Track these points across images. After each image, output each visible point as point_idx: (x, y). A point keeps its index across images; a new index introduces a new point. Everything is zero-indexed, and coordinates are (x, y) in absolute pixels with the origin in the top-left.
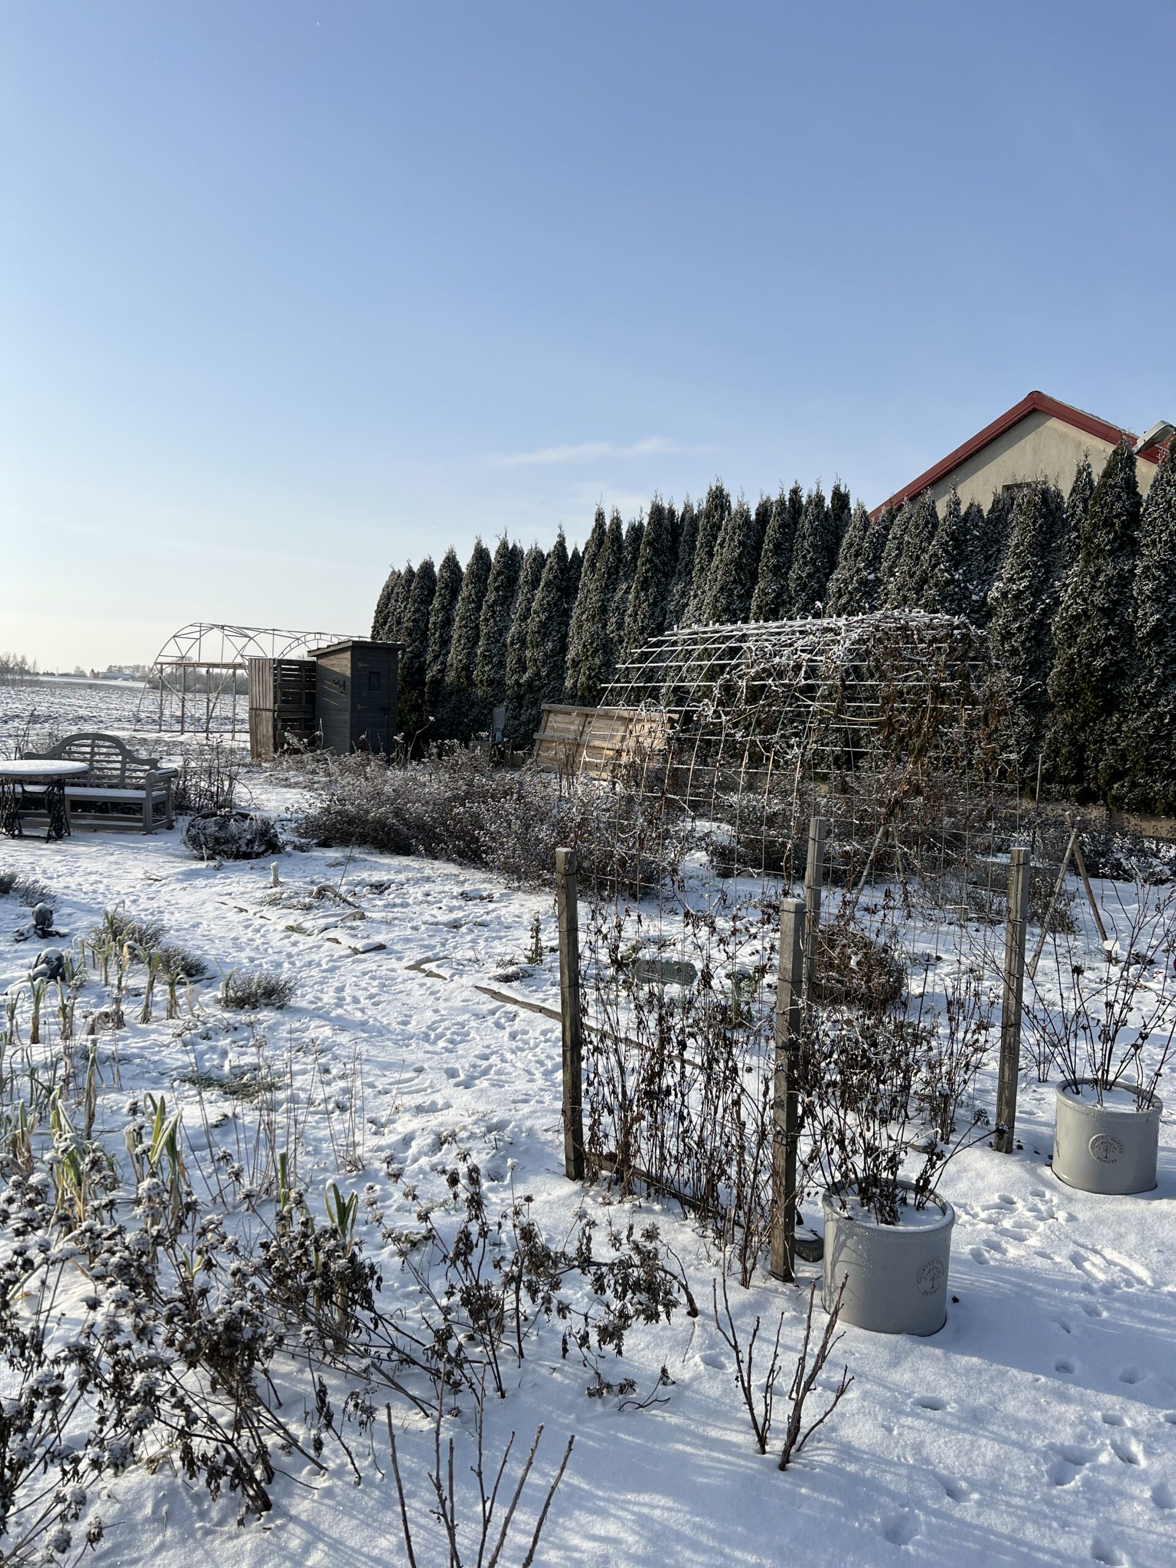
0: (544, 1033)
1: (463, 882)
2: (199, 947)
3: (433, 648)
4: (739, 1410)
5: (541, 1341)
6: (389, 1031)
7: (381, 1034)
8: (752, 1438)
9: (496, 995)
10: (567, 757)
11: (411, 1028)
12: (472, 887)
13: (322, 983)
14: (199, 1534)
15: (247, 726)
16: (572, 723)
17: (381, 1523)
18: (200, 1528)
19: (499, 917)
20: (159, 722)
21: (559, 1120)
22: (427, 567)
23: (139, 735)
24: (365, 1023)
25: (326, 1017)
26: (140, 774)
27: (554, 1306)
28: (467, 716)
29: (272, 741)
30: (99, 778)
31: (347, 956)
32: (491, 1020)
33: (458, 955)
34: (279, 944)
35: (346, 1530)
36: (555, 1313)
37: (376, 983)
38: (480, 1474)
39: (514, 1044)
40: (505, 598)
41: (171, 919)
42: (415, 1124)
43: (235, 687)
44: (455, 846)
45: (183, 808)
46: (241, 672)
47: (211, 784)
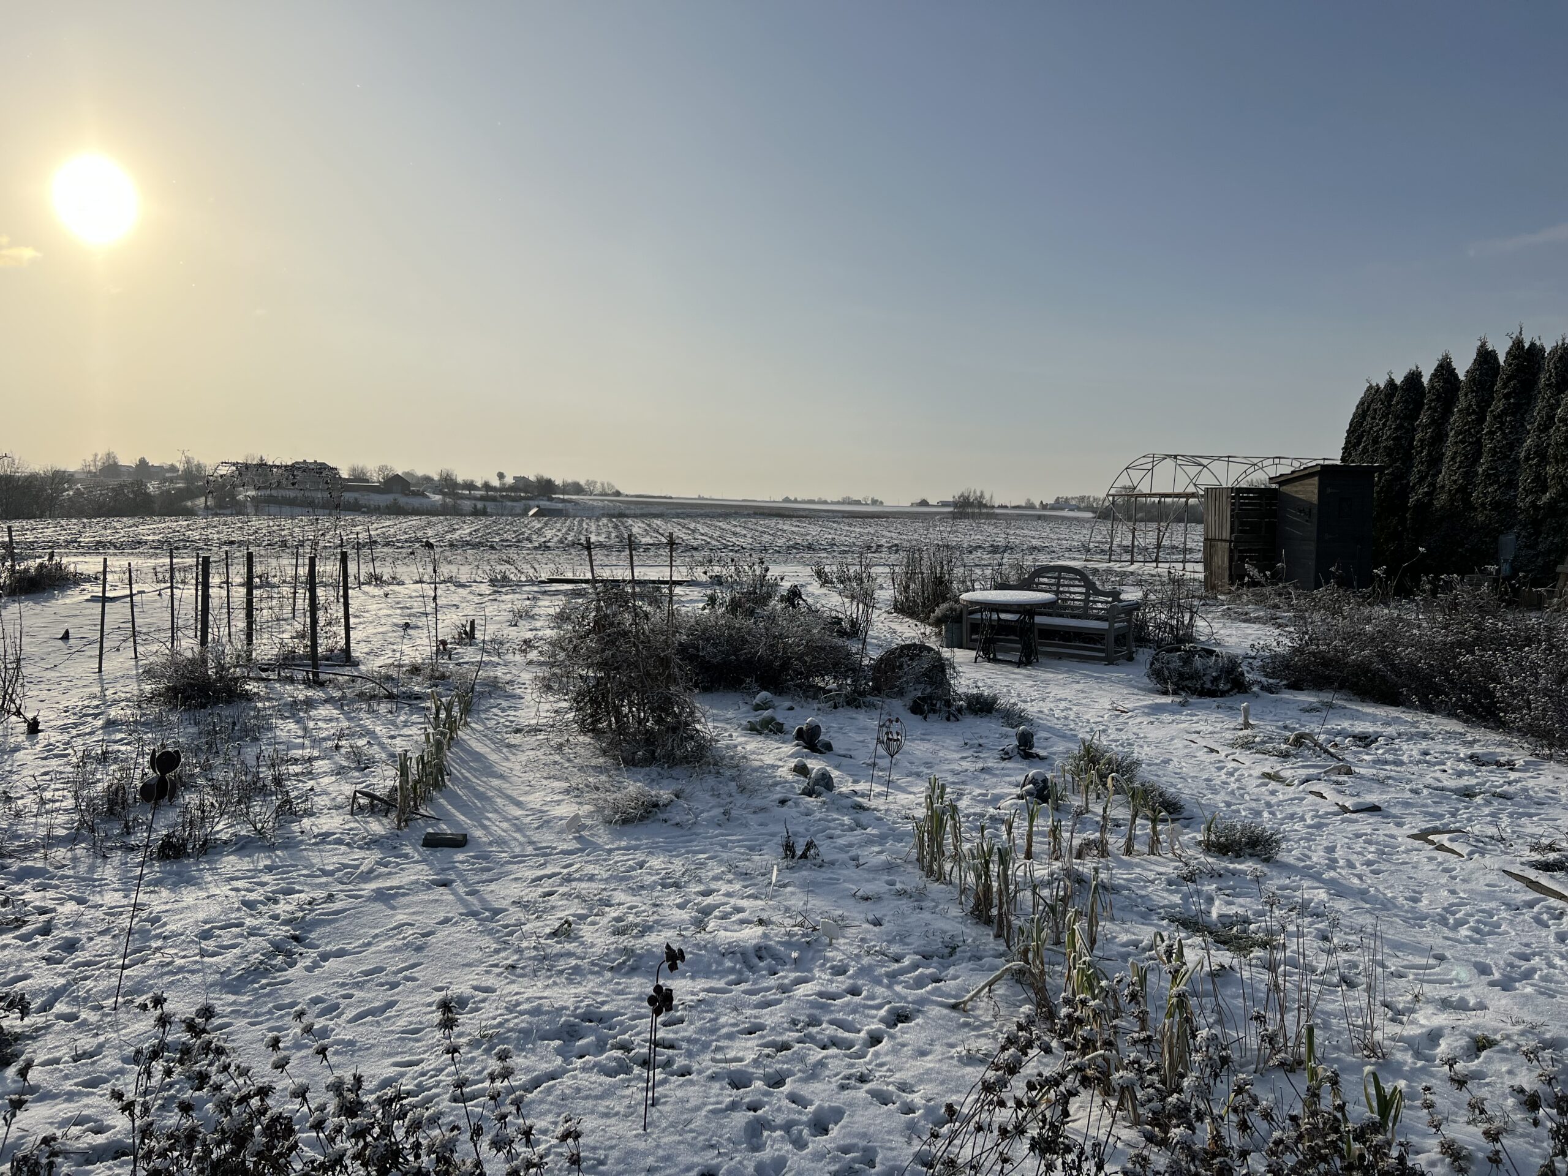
1: (1472, 743)
2: (1172, 785)
3: (1419, 467)
6: (1396, 906)
7: (1385, 908)
9: (1533, 885)
11: (1423, 906)
12: (1485, 750)
13: (1308, 840)
15: (1200, 557)
19: (1525, 790)
20: (1110, 552)
22: (1414, 378)
23: (1092, 565)
24: (1366, 892)
25: (1317, 877)
26: (1100, 604)
28: (1464, 546)
29: (1227, 573)
30: (1066, 608)
31: (1335, 814)
32: (1528, 915)
33: (1477, 829)
34: (1256, 790)
37: (1372, 849)
40: (1518, 405)
41: (1141, 753)
42: (1442, 1019)
43: (1186, 515)
44: (1460, 699)
45: (1142, 640)
46: (1192, 501)
47: (1171, 618)
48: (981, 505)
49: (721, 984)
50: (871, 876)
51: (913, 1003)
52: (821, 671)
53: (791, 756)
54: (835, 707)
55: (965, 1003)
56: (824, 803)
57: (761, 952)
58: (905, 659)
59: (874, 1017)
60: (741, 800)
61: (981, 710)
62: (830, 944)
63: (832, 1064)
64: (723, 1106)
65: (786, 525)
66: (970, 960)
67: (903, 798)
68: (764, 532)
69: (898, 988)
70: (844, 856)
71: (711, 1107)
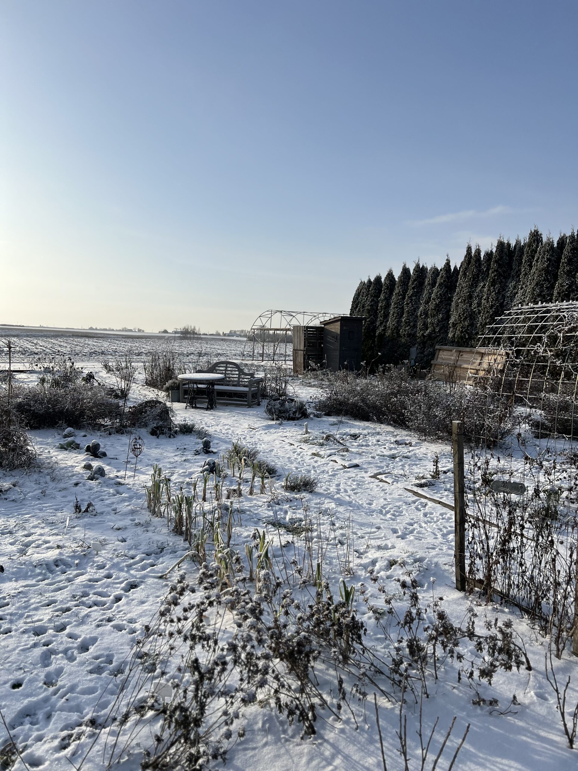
0: (442, 514)
1: (396, 436)
2: (273, 461)
3: (380, 318)
4: (557, 724)
5: (446, 672)
6: (363, 507)
7: (358, 508)
8: (564, 740)
9: (416, 494)
10: (450, 373)
11: (373, 506)
12: (401, 438)
13: (329, 482)
14: (283, 741)
15: (292, 358)
16: (452, 355)
17: (369, 750)
18: (284, 738)
19: (415, 454)
20: (253, 356)
21: (452, 559)
22: (378, 279)
23: (244, 362)
24: (351, 502)
25: (332, 498)
26: (246, 380)
27: (455, 655)
28: (396, 352)
29: (303, 365)
30: (229, 381)
31: (341, 469)
32: (413, 506)
33: (395, 472)
34: (309, 461)
35: (351, 750)
36: (455, 658)
37: (355, 483)
38: (420, 735)
39: (426, 519)
40: (418, 292)
41: (261, 447)
42: (378, 554)
43: (286, 340)
44: (392, 417)
45: (265, 396)
46: (289, 333)
47: (277, 385)
48: (194, 333)
49: (33, 582)
50: (123, 517)
51: (139, 578)
52: (103, 416)
53: (84, 460)
54: (110, 434)
55: (166, 575)
56: (100, 483)
57: (57, 563)
58: (148, 409)
59: (118, 588)
60: (52, 485)
61: (187, 432)
62: (97, 554)
63: (94, 615)
64: (29, 646)
65: (90, 342)
66: (171, 553)
67: (143, 478)
68: (77, 345)
69: (132, 572)
70: (109, 509)
71: (21, 648)
